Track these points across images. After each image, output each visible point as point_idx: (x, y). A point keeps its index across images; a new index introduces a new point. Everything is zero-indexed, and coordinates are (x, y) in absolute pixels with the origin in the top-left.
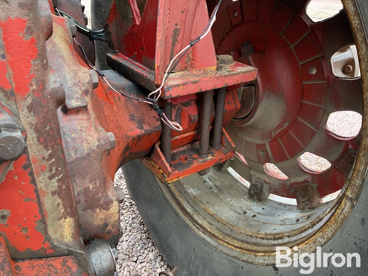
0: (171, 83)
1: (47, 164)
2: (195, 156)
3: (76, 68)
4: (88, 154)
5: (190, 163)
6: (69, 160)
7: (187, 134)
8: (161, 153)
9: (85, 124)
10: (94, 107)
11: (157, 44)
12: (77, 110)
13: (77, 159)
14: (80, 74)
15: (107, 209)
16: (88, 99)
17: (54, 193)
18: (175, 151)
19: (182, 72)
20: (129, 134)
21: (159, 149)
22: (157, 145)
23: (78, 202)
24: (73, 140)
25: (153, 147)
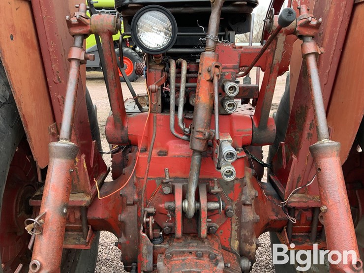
0: (293, 200)
1: (236, 221)
2: (308, 240)
3: (251, 189)
4: (249, 222)
5: (302, 243)
6: (242, 222)
7: (304, 226)
8: (286, 232)
9: (250, 210)
10: (254, 205)
11: (288, 183)
12: (248, 205)
13: (244, 222)
14: (252, 192)
15: (251, 246)
16: (253, 201)
17: (235, 230)
18: (297, 234)
19: (302, 195)
20: (270, 217)
21: (285, 230)
22: (285, 227)
23: (242, 238)
24: (245, 215)
25: (283, 228)
